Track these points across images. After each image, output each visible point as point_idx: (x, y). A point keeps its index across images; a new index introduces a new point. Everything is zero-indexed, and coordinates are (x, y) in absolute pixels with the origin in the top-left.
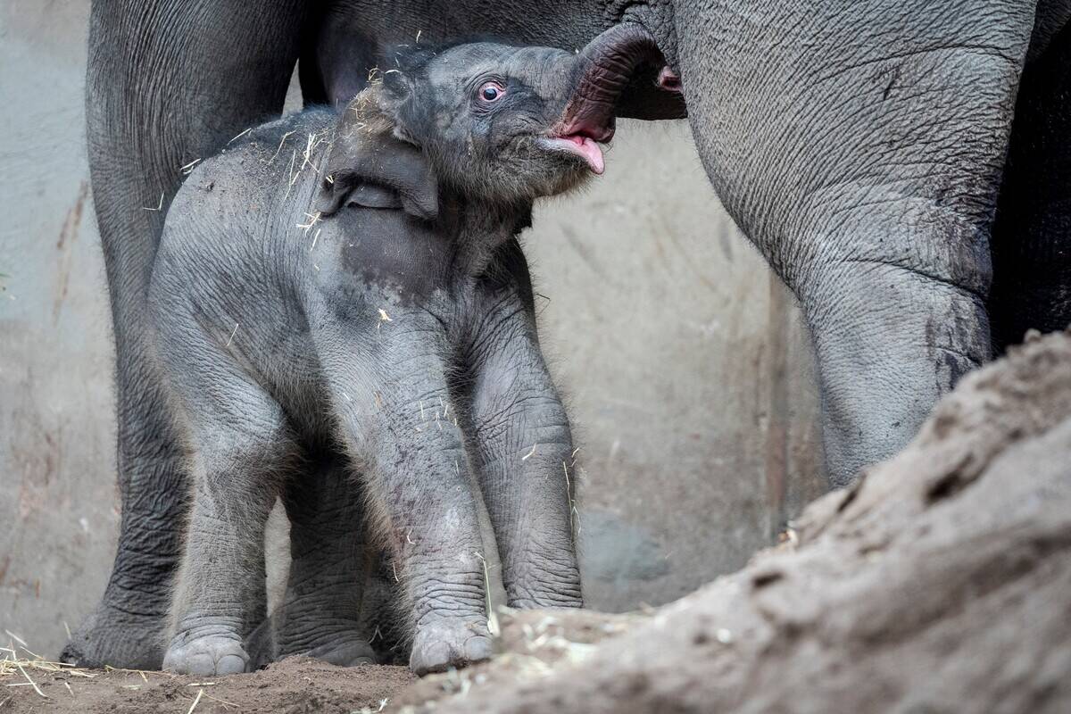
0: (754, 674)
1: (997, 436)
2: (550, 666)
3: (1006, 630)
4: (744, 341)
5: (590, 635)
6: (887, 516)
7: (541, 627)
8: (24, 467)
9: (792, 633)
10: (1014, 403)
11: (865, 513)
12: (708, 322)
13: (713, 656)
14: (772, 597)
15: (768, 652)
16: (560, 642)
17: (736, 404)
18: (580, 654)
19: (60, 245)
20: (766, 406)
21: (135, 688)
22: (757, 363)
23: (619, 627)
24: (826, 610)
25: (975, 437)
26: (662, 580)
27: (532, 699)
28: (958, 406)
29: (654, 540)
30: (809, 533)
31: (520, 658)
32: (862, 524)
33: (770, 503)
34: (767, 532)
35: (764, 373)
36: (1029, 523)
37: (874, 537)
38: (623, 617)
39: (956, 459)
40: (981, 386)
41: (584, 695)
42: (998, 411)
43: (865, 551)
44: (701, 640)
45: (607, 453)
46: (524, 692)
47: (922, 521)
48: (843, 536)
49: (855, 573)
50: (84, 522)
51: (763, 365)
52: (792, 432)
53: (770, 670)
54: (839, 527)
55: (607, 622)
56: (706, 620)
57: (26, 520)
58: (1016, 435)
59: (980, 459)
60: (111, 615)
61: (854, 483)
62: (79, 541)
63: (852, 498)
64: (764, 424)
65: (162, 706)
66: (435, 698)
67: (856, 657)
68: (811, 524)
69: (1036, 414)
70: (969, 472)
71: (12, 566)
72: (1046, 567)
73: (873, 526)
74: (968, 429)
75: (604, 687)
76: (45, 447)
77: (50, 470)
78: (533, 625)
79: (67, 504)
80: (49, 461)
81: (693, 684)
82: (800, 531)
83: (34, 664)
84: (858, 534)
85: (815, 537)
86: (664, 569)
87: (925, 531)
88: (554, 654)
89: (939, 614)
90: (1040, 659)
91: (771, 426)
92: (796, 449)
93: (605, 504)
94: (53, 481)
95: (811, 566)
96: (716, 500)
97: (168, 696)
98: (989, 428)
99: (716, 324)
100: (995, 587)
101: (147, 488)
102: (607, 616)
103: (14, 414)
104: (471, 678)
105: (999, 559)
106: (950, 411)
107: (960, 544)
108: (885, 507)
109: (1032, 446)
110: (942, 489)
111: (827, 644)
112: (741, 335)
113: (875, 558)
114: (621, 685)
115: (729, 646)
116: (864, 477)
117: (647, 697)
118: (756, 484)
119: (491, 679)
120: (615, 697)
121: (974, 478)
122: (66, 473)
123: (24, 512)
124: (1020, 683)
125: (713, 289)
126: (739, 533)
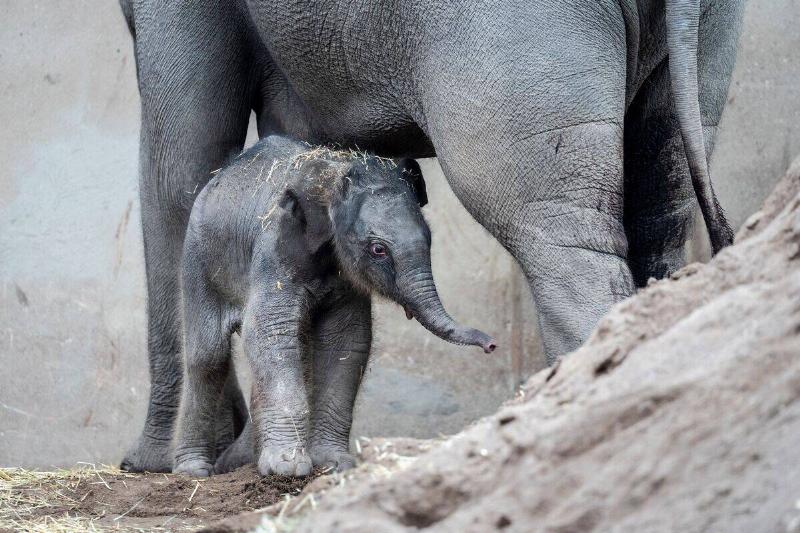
0: (500, 474)
1: (633, 338)
2: (389, 470)
3: (637, 448)
4: (498, 281)
5: (411, 452)
6: (572, 384)
7: (384, 448)
8: (99, 360)
9: (520, 451)
10: (642, 320)
11: (561, 381)
12: (477, 271)
13: (477, 464)
14: (510, 430)
15: (507, 462)
16: (394, 456)
17: (494, 316)
18: (405, 463)
19: (117, 236)
20: (510, 317)
21: (161, 483)
22: (504, 293)
23: (426, 447)
24: (539, 438)
25: (621, 338)
26: (455, 414)
27: (378, 490)
28: (610, 322)
29: (449, 393)
30: (531, 393)
31: (373, 465)
32: (559, 388)
33: (513, 371)
34: (512, 388)
35: (509, 298)
36: (649, 388)
37: (566, 396)
38: (429, 441)
39: (610, 352)
40: (623, 311)
41: (406, 486)
42: (633, 324)
43: (561, 403)
44: (471, 455)
45: (422, 345)
46: (374, 486)
47: (592, 387)
48: (548, 395)
49: (555, 416)
50: (133, 389)
51: (509, 294)
52: (525, 331)
53: (509, 471)
54: (546, 390)
55: (420, 444)
56: (474, 443)
57: (101, 389)
58: (643, 338)
59: (623, 352)
60: (147, 441)
61: (555, 365)
62: (131, 400)
63: (553, 373)
64: (509, 326)
65: (177, 493)
66: (325, 489)
67: (555, 464)
68: (532, 388)
69: (654, 326)
70: (617, 358)
71: (93, 415)
72: (659, 412)
73: (565, 389)
74: (617, 335)
75: (418, 482)
76: (111, 348)
77: (114, 361)
78: (379, 446)
79: (124, 379)
80: (113, 356)
81: (467, 479)
82: (526, 391)
83: (105, 471)
84: (557, 394)
85: (533, 396)
86: (455, 409)
87: (593, 392)
88: (391, 463)
89: (601, 440)
90: (656, 464)
91: (513, 328)
92: (527, 340)
93: (422, 373)
94: (115, 367)
95: (531, 412)
96: (483, 370)
97: (180, 488)
98: (628, 334)
99: (481, 273)
100: (632, 424)
101: (164, 371)
102: (421, 441)
103: (93, 331)
104: (345, 477)
105: (634, 408)
106: (606, 325)
107: (612, 400)
108: (572, 378)
109: (651, 344)
110: (603, 369)
111: (539, 458)
112: (496, 277)
113: (566, 407)
114: (427, 481)
115: (486, 458)
116: (560, 361)
117: (442, 487)
118: (506, 361)
119: (356, 478)
120: (423, 487)
121: (620, 363)
122: (123, 362)
123: (100, 385)
124: (645, 478)
125: (480, 253)
126: (496, 388)
